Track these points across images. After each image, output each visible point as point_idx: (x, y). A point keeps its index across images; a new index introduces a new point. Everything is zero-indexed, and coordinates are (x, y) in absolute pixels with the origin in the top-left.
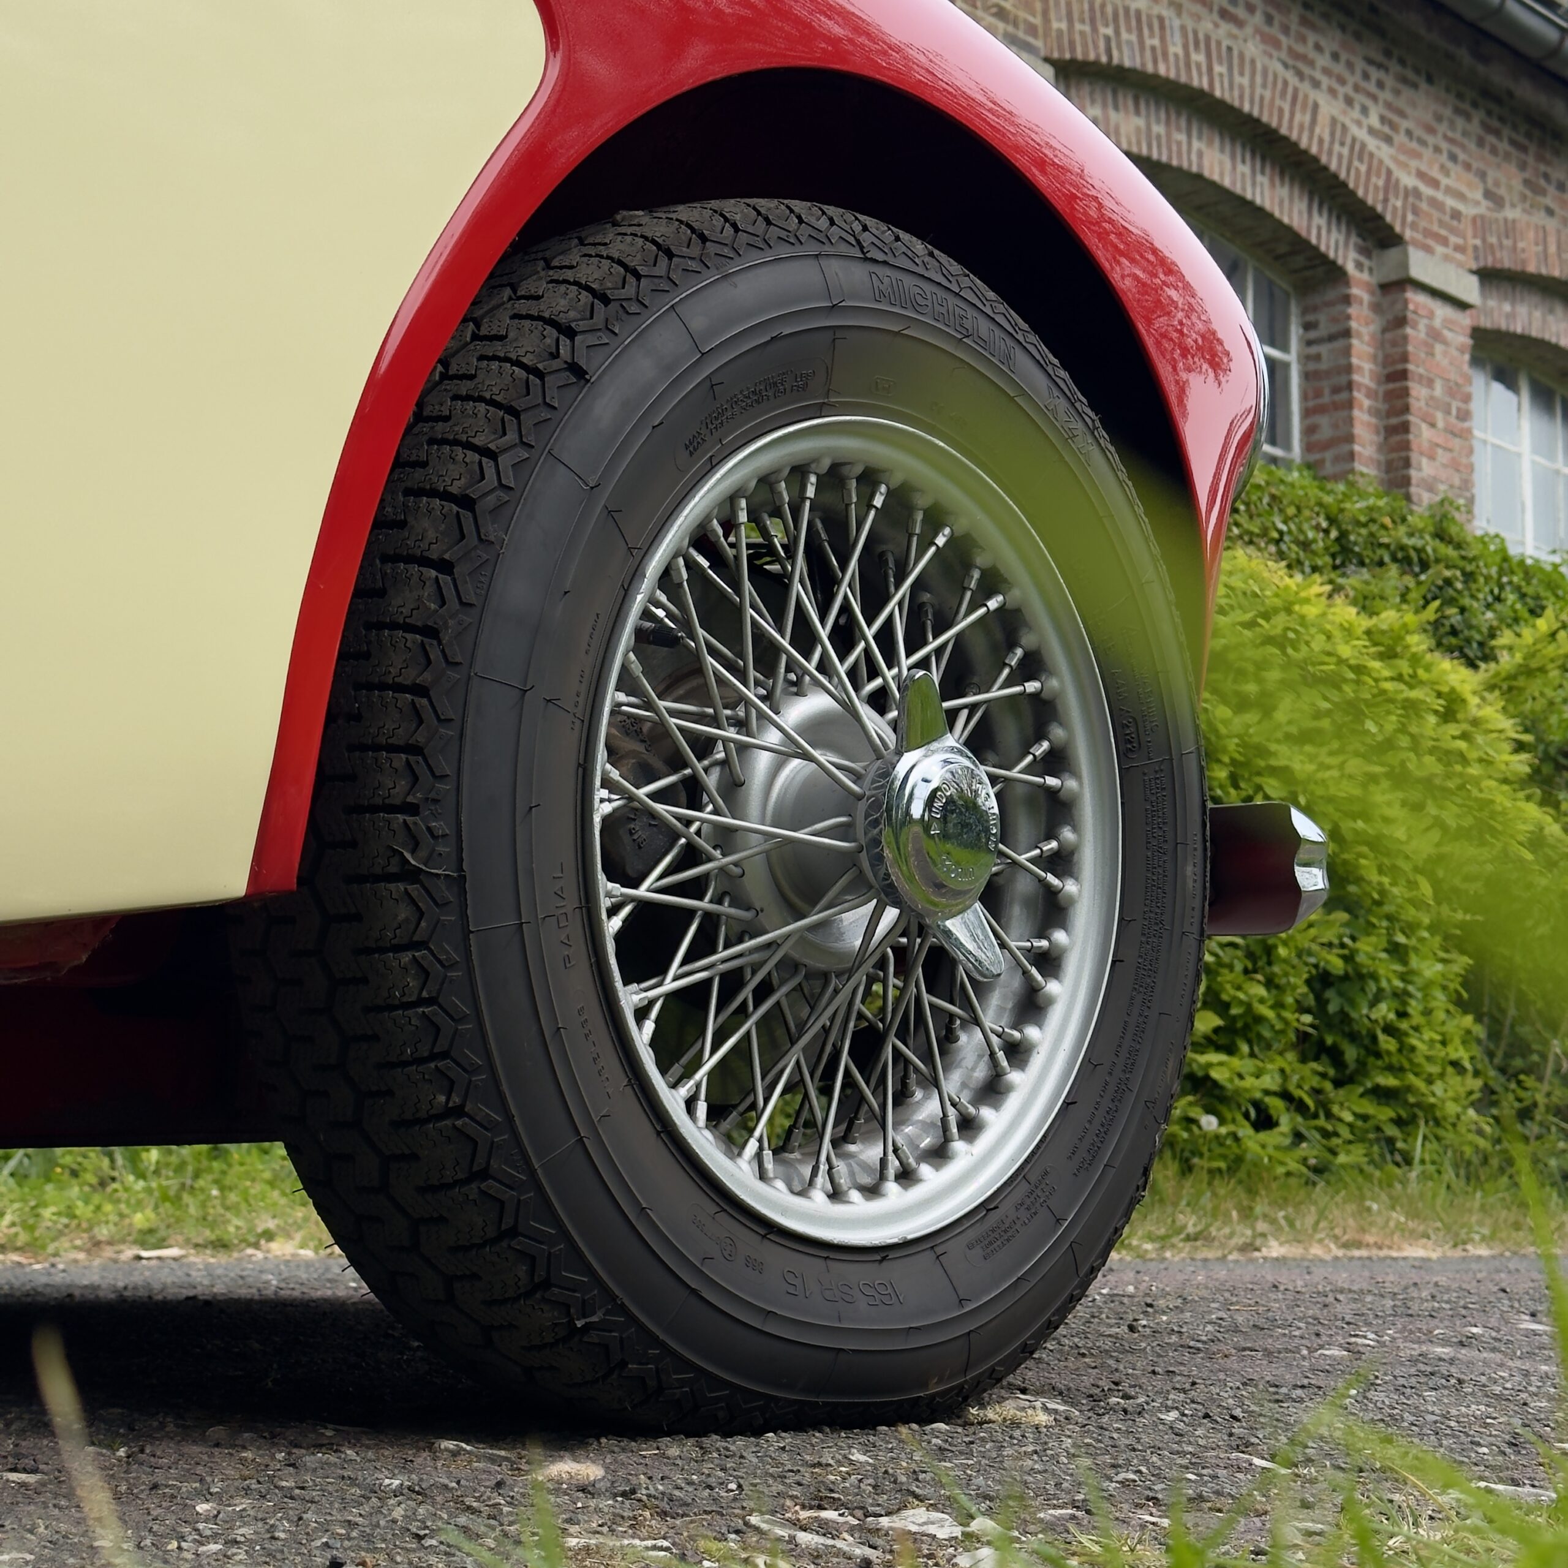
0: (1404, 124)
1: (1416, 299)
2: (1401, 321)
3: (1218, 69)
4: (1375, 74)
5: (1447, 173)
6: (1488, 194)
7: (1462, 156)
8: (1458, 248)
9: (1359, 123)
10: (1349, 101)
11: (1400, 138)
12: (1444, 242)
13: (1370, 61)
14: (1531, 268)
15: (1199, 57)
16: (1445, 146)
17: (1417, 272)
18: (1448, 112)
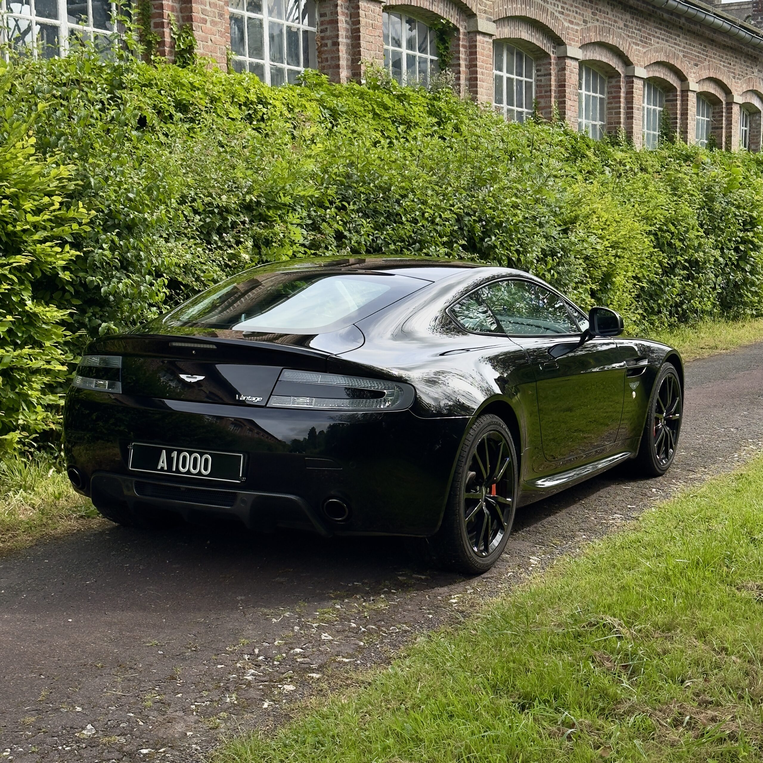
0: (566, 6)
1: (568, 61)
2: (564, 69)
3: (528, 8)
5: (575, 18)
6: (585, 22)
7: (579, 11)
8: (577, 42)
9: (556, 11)
10: (554, 5)
11: (565, 12)
12: (573, 40)
14: (593, 41)
15: (524, 6)
16: (575, 9)
17: (569, 54)
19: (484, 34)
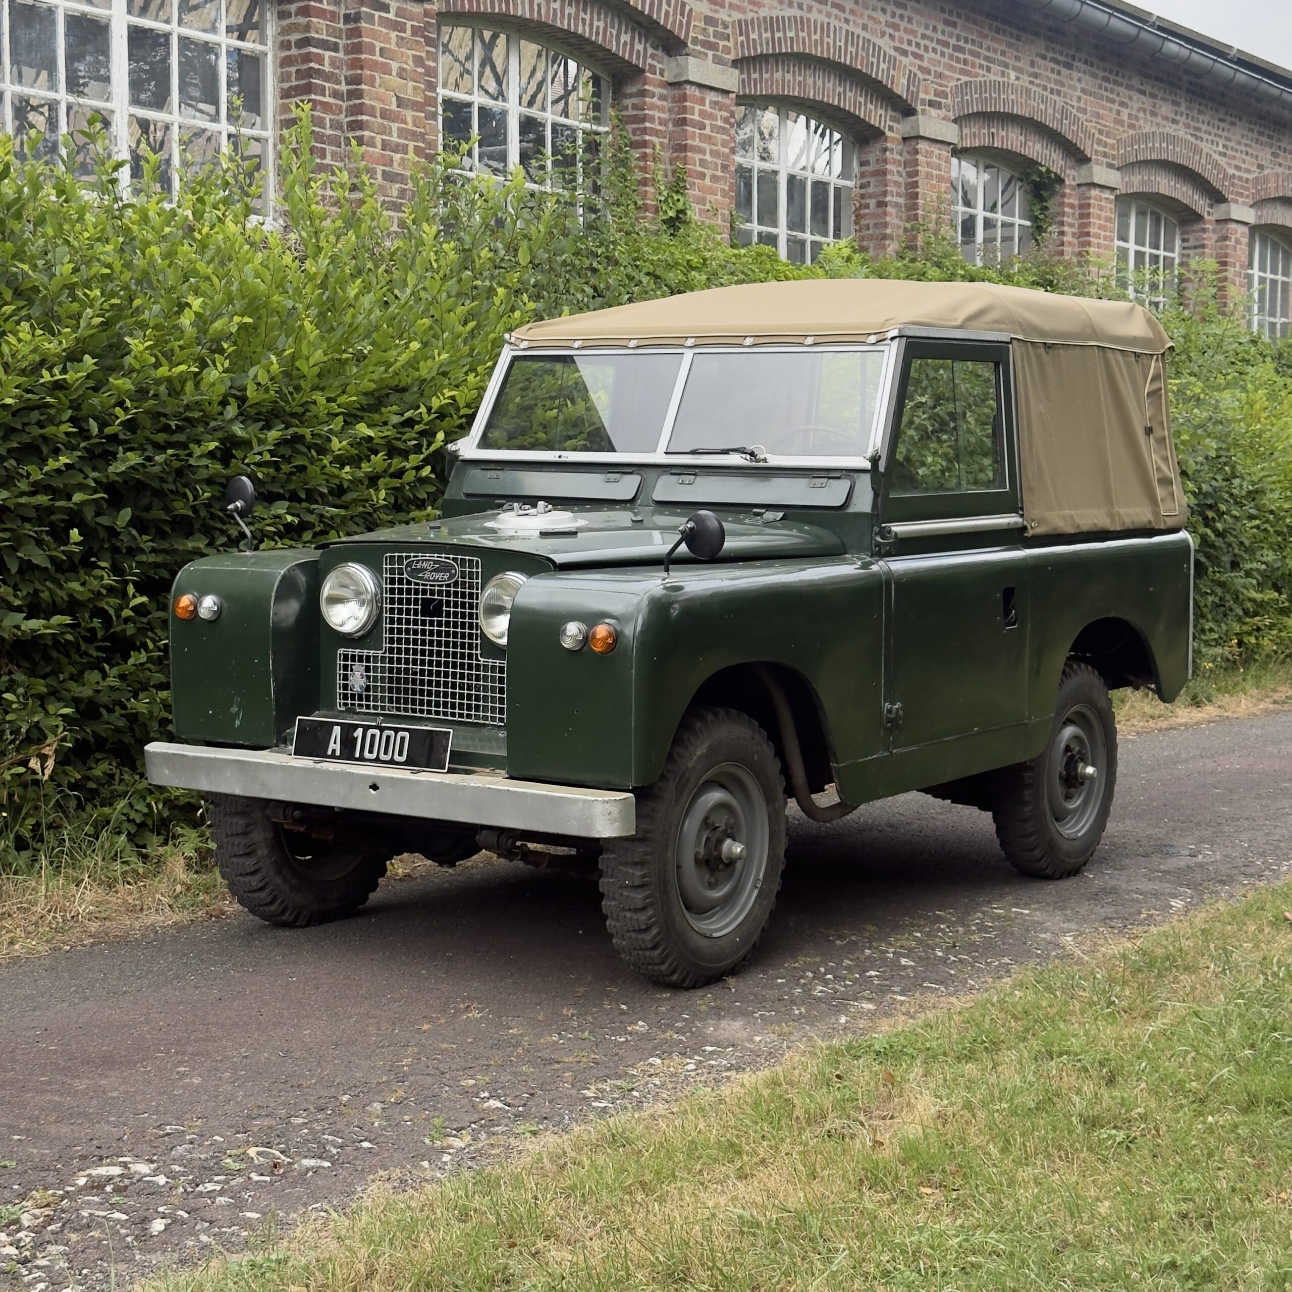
1: (1232, 227)
4: (1222, 125)
8: (1247, 197)
9: (1215, 152)
12: (1241, 195)
13: (1220, 120)
14: (1272, 196)
18: (1246, 132)
19: (1102, 187)
